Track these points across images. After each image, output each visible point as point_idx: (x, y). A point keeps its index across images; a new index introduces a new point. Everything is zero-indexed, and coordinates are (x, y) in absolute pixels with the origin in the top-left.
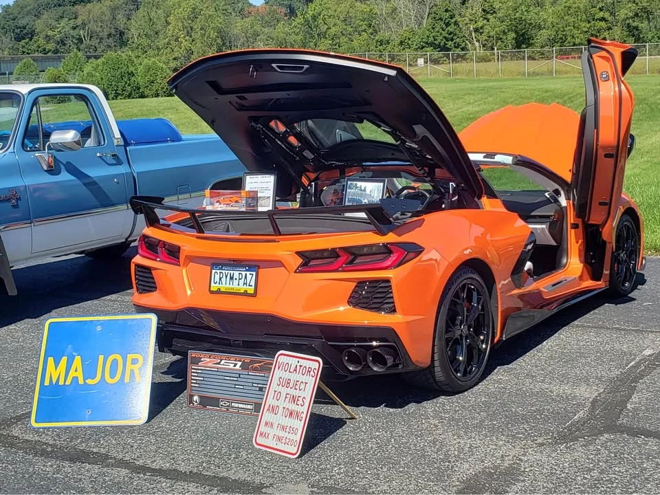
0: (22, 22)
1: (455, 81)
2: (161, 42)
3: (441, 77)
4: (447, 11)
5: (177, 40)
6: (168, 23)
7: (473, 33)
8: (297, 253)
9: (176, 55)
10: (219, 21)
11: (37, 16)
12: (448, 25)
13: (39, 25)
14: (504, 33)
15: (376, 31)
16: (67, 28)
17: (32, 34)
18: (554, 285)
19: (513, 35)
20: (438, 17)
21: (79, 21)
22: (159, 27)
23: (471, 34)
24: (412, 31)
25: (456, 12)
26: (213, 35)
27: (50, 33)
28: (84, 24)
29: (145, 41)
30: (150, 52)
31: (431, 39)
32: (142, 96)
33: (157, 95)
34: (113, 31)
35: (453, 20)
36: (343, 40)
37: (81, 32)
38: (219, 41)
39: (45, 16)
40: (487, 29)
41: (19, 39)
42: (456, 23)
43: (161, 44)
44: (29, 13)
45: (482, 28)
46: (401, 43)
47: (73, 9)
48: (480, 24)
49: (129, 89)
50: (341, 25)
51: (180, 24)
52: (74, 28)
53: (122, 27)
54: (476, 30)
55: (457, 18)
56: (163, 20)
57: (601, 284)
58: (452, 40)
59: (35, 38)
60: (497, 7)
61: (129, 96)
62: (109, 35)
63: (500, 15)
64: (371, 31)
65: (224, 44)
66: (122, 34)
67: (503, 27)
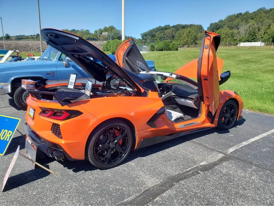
0: (153, 33)
1: (251, 50)
2: (181, 38)
3: (247, 49)
4: (254, 32)
5: (185, 38)
6: (183, 34)
7: (260, 39)
8: (40, 107)
9: (184, 41)
10: (195, 34)
11: (156, 32)
12: (253, 36)
13: (157, 34)
14: (269, 38)
15: (233, 37)
16: (162, 35)
17: (155, 36)
18: (185, 125)
19: (272, 39)
20: (251, 34)
21: (165, 33)
22: (181, 35)
23: (259, 38)
24: (243, 37)
25: (256, 33)
26: (193, 37)
27: (159, 36)
28: (166, 34)
29: (178, 38)
30: (179, 41)
31: (248, 39)
32: (171, 50)
33: (174, 50)
34: (172, 36)
35: (255, 35)
36: (225, 39)
37: (165, 36)
38: (194, 38)
39: (158, 32)
40: (264, 37)
41: (152, 37)
42: (256, 36)
43: (181, 39)
44: (155, 31)
45: (263, 37)
46: (240, 40)
47: (164, 31)
48: (262, 36)
49: (168, 48)
50: (225, 35)
51: (186, 35)
52: (164, 35)
53: (174, 35)
54: (261, 38)
55: (256, 34)
56: (182, 33)
57: (213, 125)
58: (254, 40)
59: (155, 37)
60: (268, 32)
61: (168, 50)
62: (171, 37)
63: (269, 34)
64: (232, 37)
65: (195, 39)
66: (174, 36)
67: (269, 37)
